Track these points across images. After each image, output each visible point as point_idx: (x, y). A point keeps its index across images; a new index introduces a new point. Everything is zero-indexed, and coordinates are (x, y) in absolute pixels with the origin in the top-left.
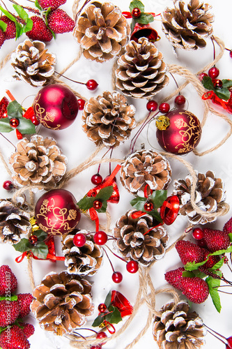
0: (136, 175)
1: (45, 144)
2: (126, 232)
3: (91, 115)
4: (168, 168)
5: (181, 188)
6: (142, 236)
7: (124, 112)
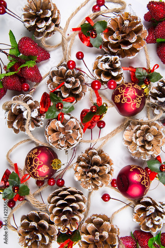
0: (71, 131)
1: (140, 153)
2: (78, 88)
3: (107, 172)
4: (48, 137)
5: (38, 121)
6: (66, 85)
7: (82, 175)
